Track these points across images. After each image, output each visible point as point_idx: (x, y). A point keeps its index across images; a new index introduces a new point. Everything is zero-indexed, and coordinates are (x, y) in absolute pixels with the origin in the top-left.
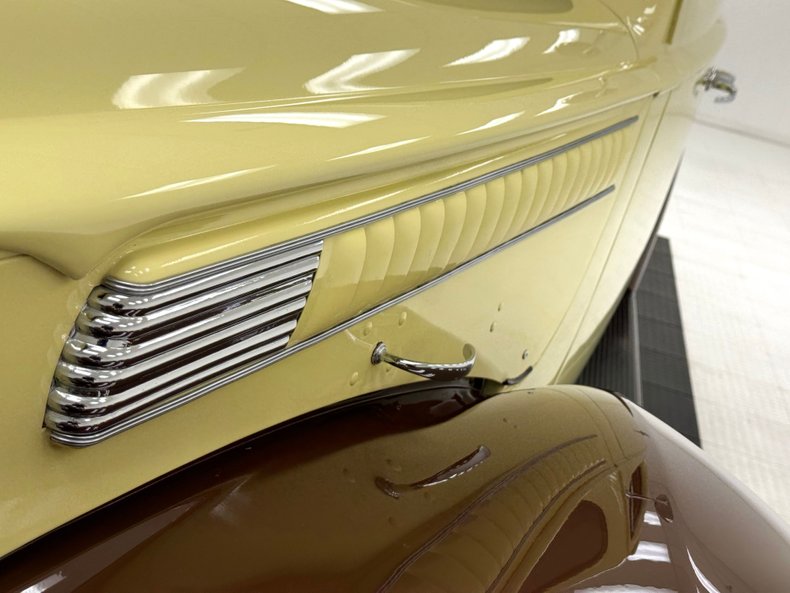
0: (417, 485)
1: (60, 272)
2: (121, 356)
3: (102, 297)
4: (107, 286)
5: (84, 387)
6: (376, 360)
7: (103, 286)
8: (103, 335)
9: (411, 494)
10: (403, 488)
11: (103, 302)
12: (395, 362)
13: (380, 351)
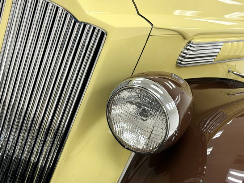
0: (234, 95)
1: (184, 38)
2: (189, 53)
3: (188, 44)
4: (190, 42)
5: (183, 57)
6: (229, 72)
7: (189, 42)
8: (188, 49)
9: (233, 96)
10: (231, 95)
11: (188, 45)
12: (233, 73)
13: (230, 70)
